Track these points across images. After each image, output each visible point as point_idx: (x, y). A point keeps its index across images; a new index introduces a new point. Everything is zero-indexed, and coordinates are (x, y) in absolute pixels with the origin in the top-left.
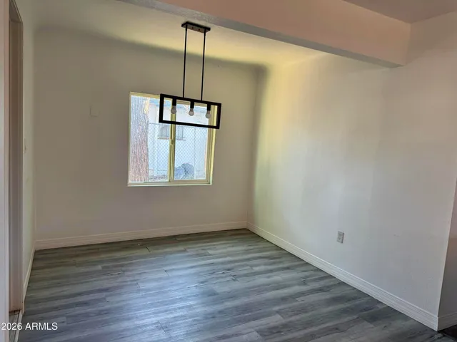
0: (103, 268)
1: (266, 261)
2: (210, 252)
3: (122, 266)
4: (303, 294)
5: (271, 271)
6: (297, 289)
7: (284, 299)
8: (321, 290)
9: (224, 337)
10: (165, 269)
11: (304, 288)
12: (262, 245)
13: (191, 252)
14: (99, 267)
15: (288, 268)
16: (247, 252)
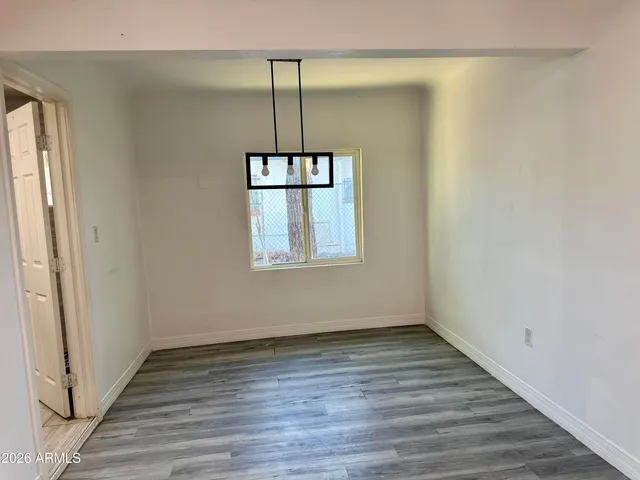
0: (210, 373)
1: (428, 372)
2: (352, 357)
3: (232, 371)
4: (454, 423)
5: (426, 387)
6: (450, 415)
7: (418, 429)
8: (488, 419)
9: (299, 472)
10: (280, 377)
11: (461, 415)
12: (436, 349)
13: (325, 356)
14: (206, 372)
15: (455, 384)
16: (405, 358)
